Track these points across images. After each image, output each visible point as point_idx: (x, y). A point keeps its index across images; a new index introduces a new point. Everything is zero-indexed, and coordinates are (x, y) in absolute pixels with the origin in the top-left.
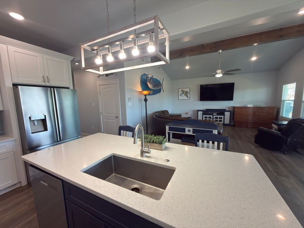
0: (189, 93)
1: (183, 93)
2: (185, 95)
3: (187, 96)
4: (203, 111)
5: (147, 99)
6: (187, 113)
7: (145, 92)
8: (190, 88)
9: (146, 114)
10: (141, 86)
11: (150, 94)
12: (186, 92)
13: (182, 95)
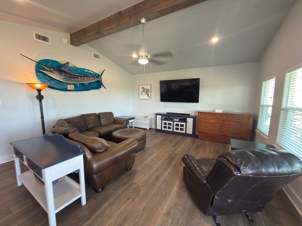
0: (150, 91)
1: (144, 91)
2: (146, 94)
3: (148, 95)
4: (162, 115)
5: (43, 96)
6: (147, 117)
7: (39, 86)
8: (151, 85)
9: (42, 118)
10: (38, 77)
11: (68, 89)
12: (147, 89)
13: (143, 93)
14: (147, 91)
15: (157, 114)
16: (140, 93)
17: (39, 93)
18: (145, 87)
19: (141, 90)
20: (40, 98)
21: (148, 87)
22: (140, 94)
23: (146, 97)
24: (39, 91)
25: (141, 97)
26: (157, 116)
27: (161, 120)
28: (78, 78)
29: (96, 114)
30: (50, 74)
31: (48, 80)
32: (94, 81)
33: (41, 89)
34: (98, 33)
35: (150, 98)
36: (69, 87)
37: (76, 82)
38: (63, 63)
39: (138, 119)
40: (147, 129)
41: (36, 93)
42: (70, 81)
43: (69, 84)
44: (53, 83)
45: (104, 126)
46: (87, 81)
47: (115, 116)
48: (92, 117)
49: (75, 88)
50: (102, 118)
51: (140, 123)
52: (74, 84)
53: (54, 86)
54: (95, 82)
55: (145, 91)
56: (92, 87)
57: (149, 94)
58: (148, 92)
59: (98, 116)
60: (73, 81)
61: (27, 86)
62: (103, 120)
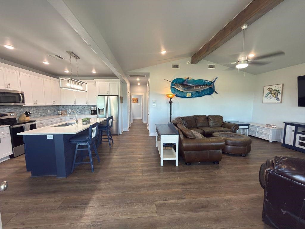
0: (281, 92)
1: (271, 93)
2: (274, 97)
3: (277, 98)
4: (297, 126)
5: (172, 102)
6: (270, 126)
7: (171, 96)
8: (283, 85)
9: (171, 115)
10: (171, 90)
11: (187, 96)
12: (276, 90)
13: (268, 96)
14: (275, 93)
15: (286, 124)
16: (265, 95)
17: (171, 100)
18: (274, 88)
19: (266, 92)
20: (171, 103)
21: (279, 87)
22: (264, 97)
23: (274, 100)
24: (171, 98)
25: (266, 100)
26: (288, 126)
27: (293, 133)
28: (194, 88)
29: (205, 116)
30: (177, 88)
31: (176, 92)
32: (206, 88)
33: (171, 97)
34: (207, 51)
35: (280, 102)
36: (188, 95)
37: (192, 91)
38: (185, 79)
39: (255, 127)
40: (268, 141)
41: (169, 100)
42: (188, 90)
43: (187, 93)
44: (178, 94)
45: (211, 127)
46: (200, 89)
47: (225, 120)
48: (202, 118)
49: (191, 95)
50: (211, 120)
51: (258, 133)
52: (191, 93)
53: (179, 95)
54: (208, 89)
55: (273, 92)
56: (205, 93)
57: (280, 96)
58: (278, 94)
59: (207, 119)
60: (190, 90)
61: (166, 96)
62: (211, 122)
